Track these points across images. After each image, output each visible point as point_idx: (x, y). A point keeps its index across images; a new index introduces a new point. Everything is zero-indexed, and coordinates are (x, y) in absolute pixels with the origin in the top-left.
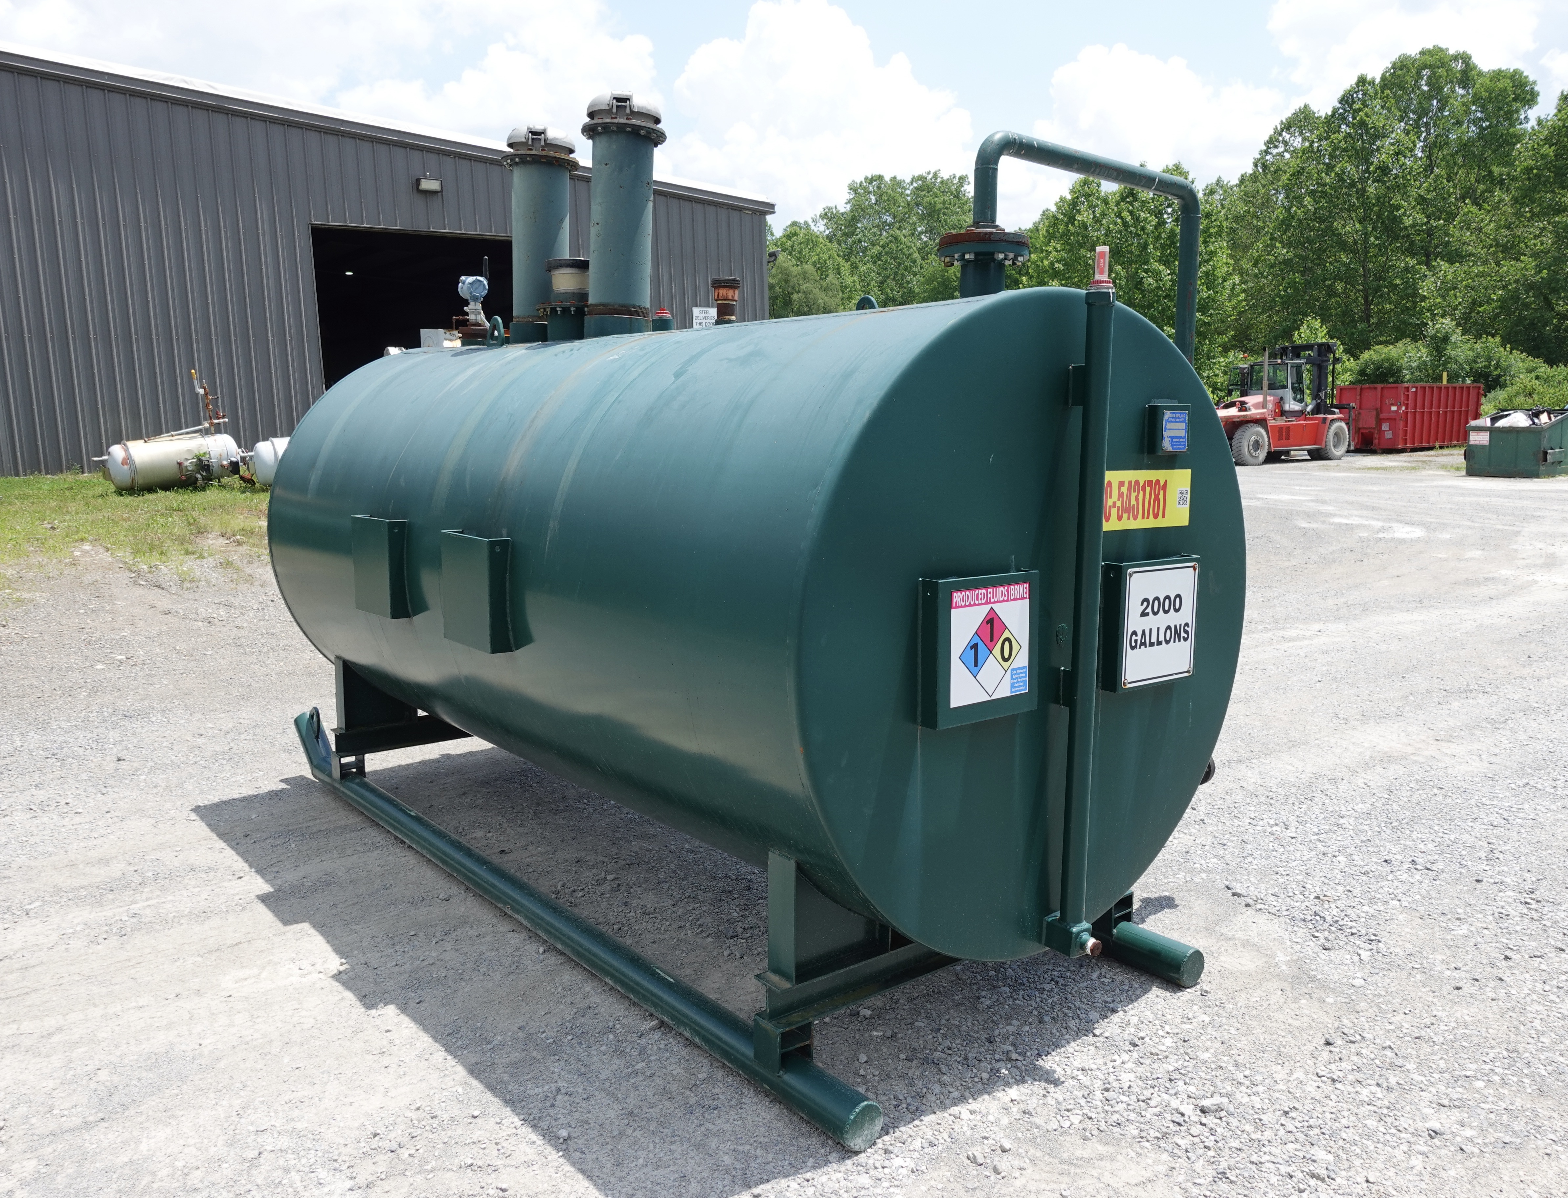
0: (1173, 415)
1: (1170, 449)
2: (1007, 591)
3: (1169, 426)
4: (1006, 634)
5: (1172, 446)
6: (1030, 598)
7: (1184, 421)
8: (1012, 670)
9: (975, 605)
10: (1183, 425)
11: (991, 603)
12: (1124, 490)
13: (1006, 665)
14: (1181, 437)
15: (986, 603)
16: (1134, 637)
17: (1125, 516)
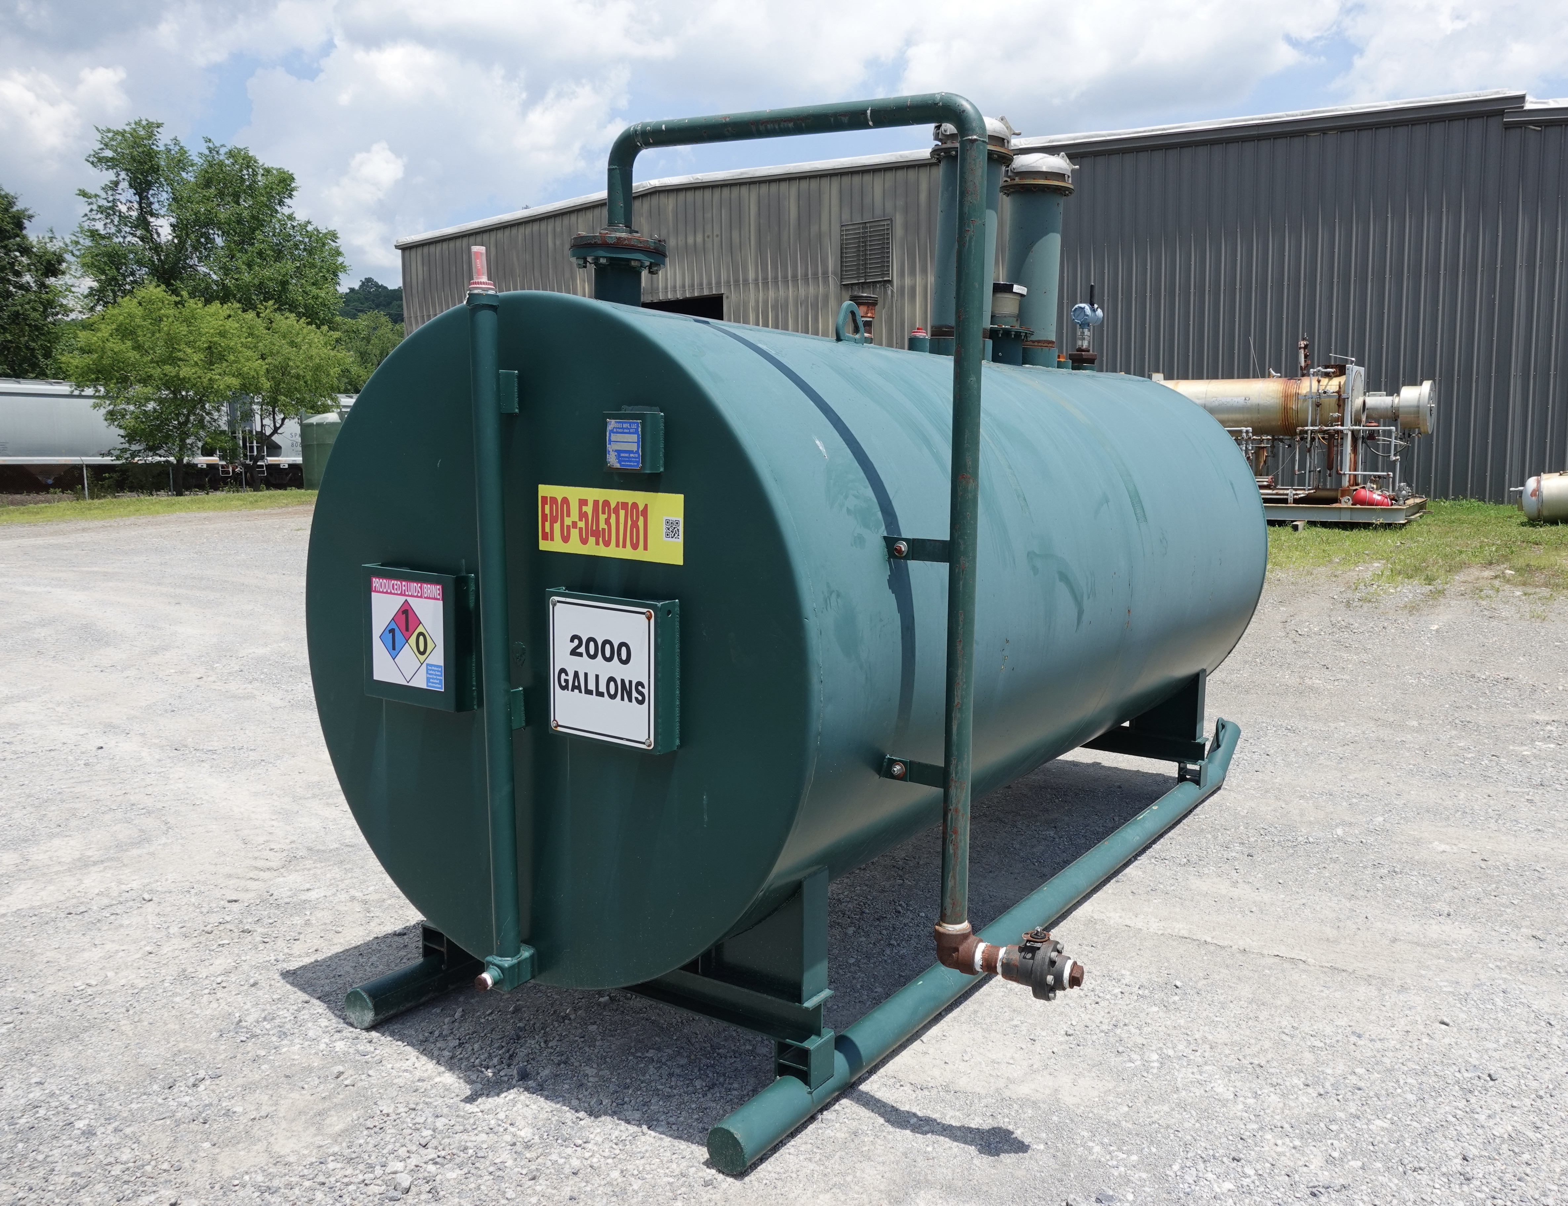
0: (620, 425)
1: (618, 466)
2: (421, 588)
3: (614, 437)
4: (420, 629)
5: (620, 462)
6: (443, 600)
7: (636, 432)
8: (427, 665)
9: (391, 593)
10: (634, 438)
11: (405, 595)
12: (588, 509)
13: (422, 658)
14: (632, 452)
15: (401, 594)
16: (563, 676)
17: (592, 540)
